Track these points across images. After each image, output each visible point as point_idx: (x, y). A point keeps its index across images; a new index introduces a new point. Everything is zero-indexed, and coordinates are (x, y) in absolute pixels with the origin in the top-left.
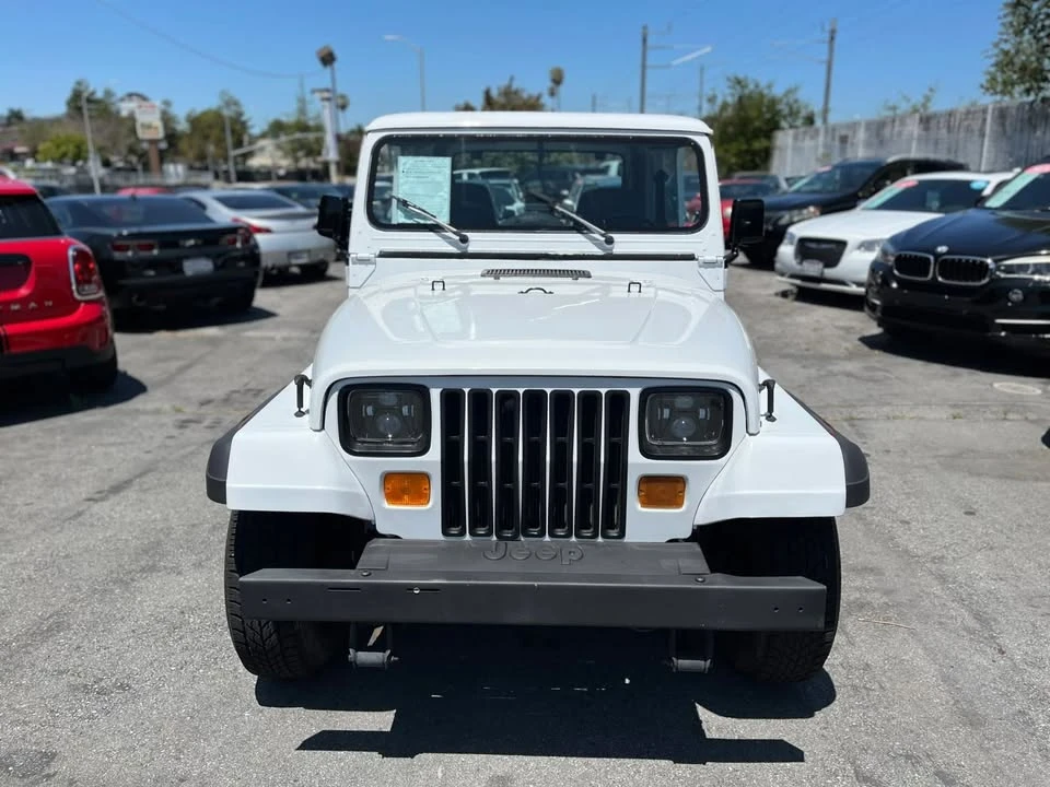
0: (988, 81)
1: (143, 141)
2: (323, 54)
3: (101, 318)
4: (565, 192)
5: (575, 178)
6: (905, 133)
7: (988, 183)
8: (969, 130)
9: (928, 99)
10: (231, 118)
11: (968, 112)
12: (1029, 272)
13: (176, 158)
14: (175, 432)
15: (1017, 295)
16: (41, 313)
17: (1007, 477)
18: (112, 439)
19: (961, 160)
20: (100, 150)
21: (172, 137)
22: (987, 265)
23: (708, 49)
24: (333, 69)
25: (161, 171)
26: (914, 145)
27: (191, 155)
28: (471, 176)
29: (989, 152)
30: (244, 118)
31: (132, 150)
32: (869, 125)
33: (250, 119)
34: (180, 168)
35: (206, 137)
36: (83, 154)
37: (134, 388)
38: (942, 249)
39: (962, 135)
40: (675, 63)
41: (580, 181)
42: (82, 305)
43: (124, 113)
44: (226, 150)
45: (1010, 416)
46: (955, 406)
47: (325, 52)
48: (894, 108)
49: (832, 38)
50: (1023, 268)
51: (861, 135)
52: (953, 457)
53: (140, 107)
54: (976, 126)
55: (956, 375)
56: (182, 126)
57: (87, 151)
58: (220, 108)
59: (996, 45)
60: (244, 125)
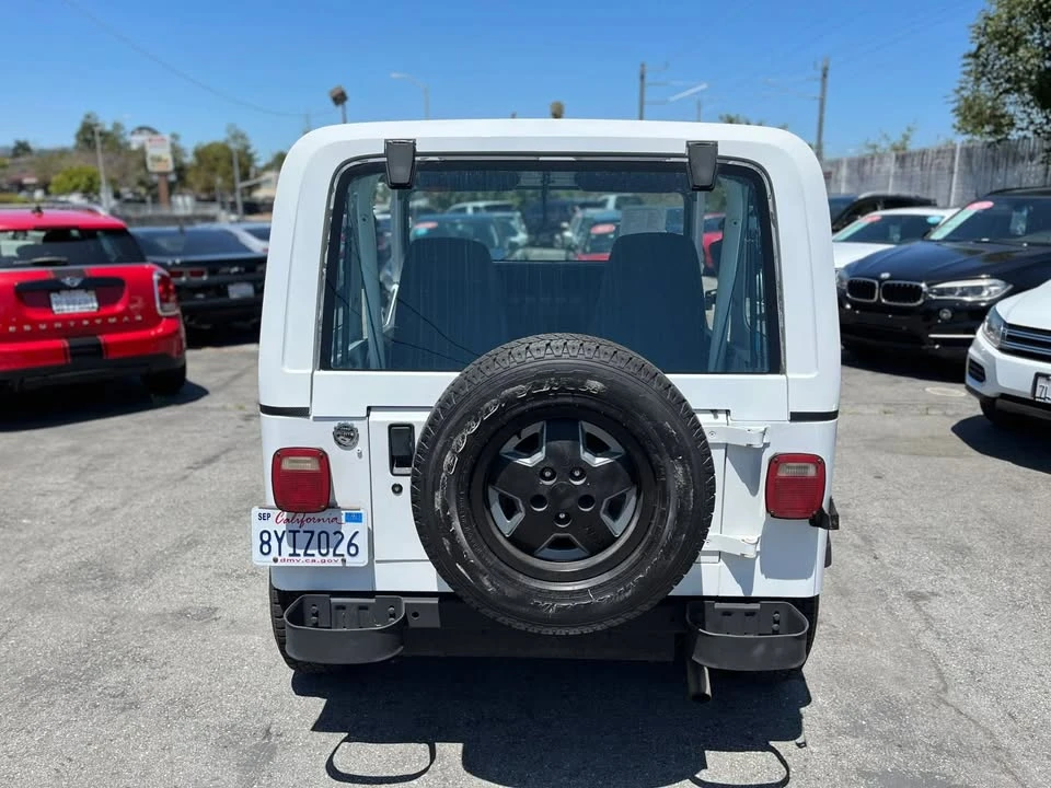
0: (959, 122)
1: (153, 173)
2: (334, 94)
3: (177, 332)
4: (565, 225)
5: (574, 211)
6: (883, 170)
7: (943, 217)
8: (939, 168)
9: (906, 138)
10: (239, 152)
11: (939, 152)
12: (957, 293)
13: (184, 190)
14: (243, 423)
15: (946, 314)
16: (133, 326)
17: (915, 454)
18: (195, 428)
19: (932, 196)
20: (112, 182)
21: (180, 170)
22: (921, 289)
23: (704, 86)
24: (344, 109)
25: (170, 202)
26: (891, 181)
27: (198, 187)
28: (476, 209)
29: (957, 188)
30: (251, 151)
31: (142, 183)
32: (850, 163)
33: (255, 153)
34: (188, 200)
35: (213, 170)
36: (95, 187)
37: (198, 392)
38: (885, 275)
39: (933, 172)
40: (672, 99)
41: (580, 214)
42: (164, 320)
43: (134, 146)
44: (233, 181)
45: (932, 412)
46: (887, 405)
47: (338, 92)
48: (875, 147)
49: (825, 76)
50: (951, 291)
51: (844, 172)
52: (877, 441)
53: (150, 140)
54: (946, 163)
55: (897, 382)
56: (189, 159)
57: (100, 183)
58: (227, 141)
59: (957, 92)
60: (250, 158)
